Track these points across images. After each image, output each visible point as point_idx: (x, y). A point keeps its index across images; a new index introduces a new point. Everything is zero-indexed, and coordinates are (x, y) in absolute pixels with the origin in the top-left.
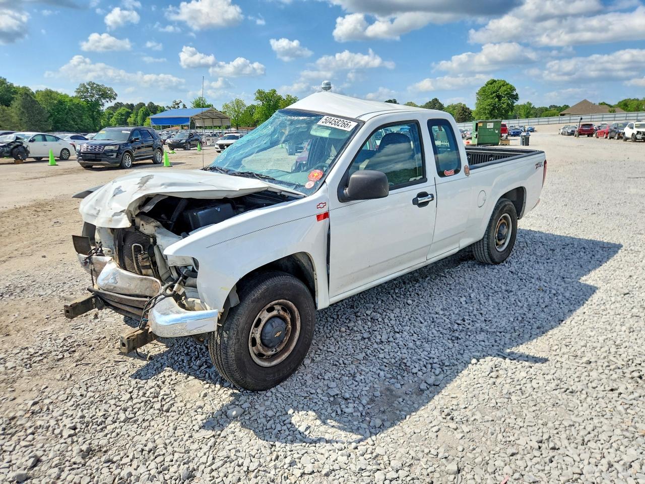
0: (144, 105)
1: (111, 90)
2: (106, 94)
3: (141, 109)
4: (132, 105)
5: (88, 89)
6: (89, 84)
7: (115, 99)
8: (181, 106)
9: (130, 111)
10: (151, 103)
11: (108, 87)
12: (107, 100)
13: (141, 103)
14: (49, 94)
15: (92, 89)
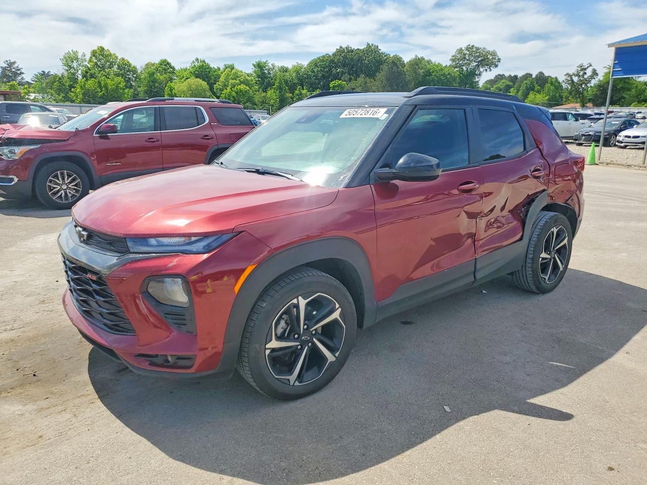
0: (531, 75)
1: (494, 54)
2: (487, 60)
3: (525, 82)
4: (516, 77)
5: (465, 54)
6: (468, 49)
7: (496, 66)
8: (589, 72)
9: (511, 84)
10: (541, 73)
11: (491, 50)
12: (486, 67)
13: (527, 74)
14: (417, 63)
15: (469, 55)
